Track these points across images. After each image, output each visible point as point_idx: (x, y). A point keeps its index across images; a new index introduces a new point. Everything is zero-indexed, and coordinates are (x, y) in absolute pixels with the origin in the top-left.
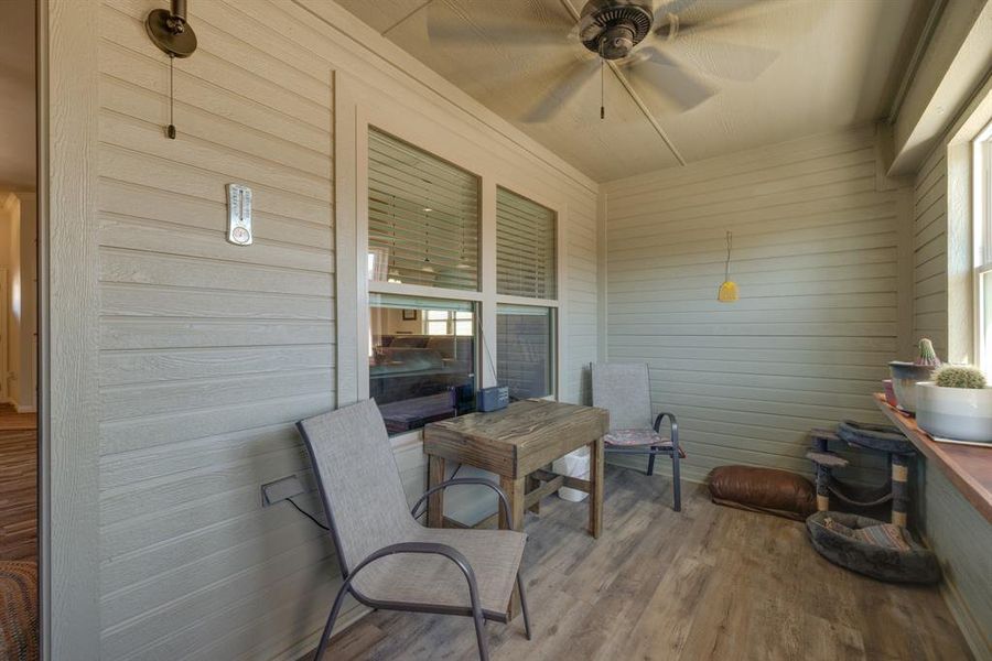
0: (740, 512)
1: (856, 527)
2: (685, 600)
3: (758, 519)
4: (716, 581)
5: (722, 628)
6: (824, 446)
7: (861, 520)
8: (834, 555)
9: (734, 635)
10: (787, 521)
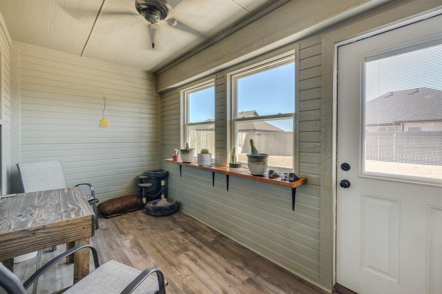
0: (120, 217)
1: (156, 203)
2: (140, 253)
3: (128, 216)
4: (140, 241)
5: (159, 251)
6: (141, 181)
7: (156, 201)
8: (159, 214)
9: (163, 250)
10: (136, 212)
